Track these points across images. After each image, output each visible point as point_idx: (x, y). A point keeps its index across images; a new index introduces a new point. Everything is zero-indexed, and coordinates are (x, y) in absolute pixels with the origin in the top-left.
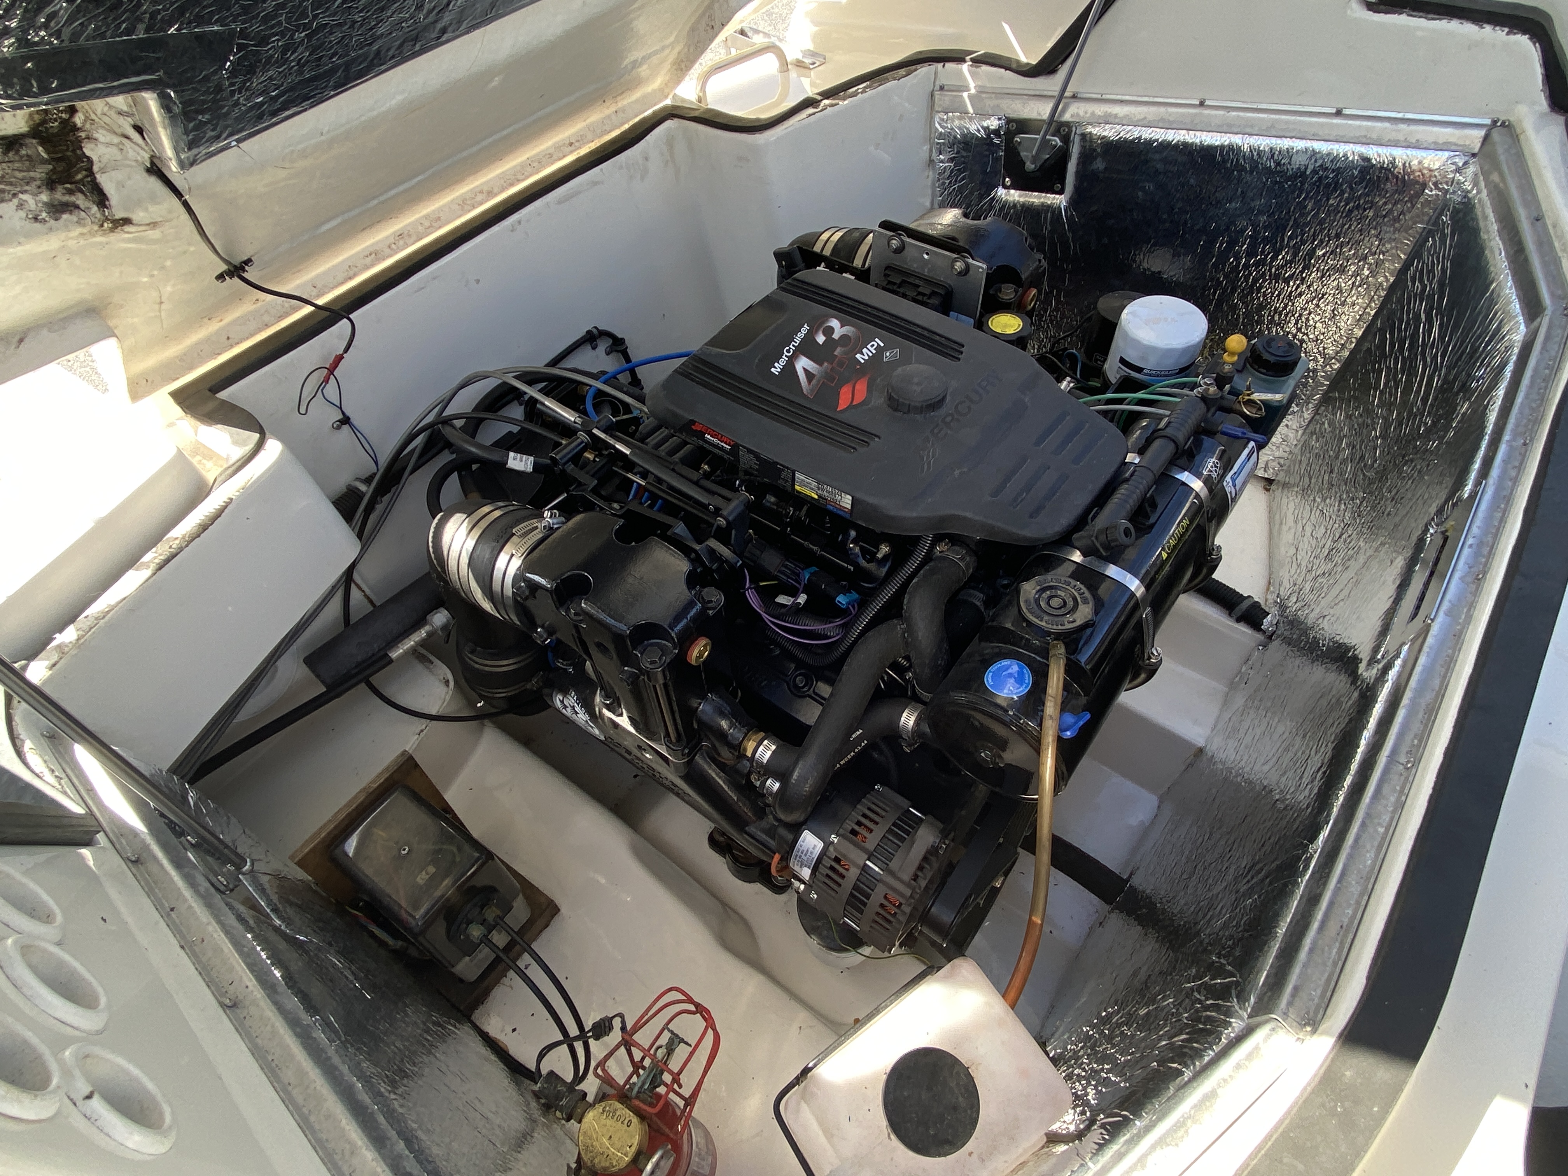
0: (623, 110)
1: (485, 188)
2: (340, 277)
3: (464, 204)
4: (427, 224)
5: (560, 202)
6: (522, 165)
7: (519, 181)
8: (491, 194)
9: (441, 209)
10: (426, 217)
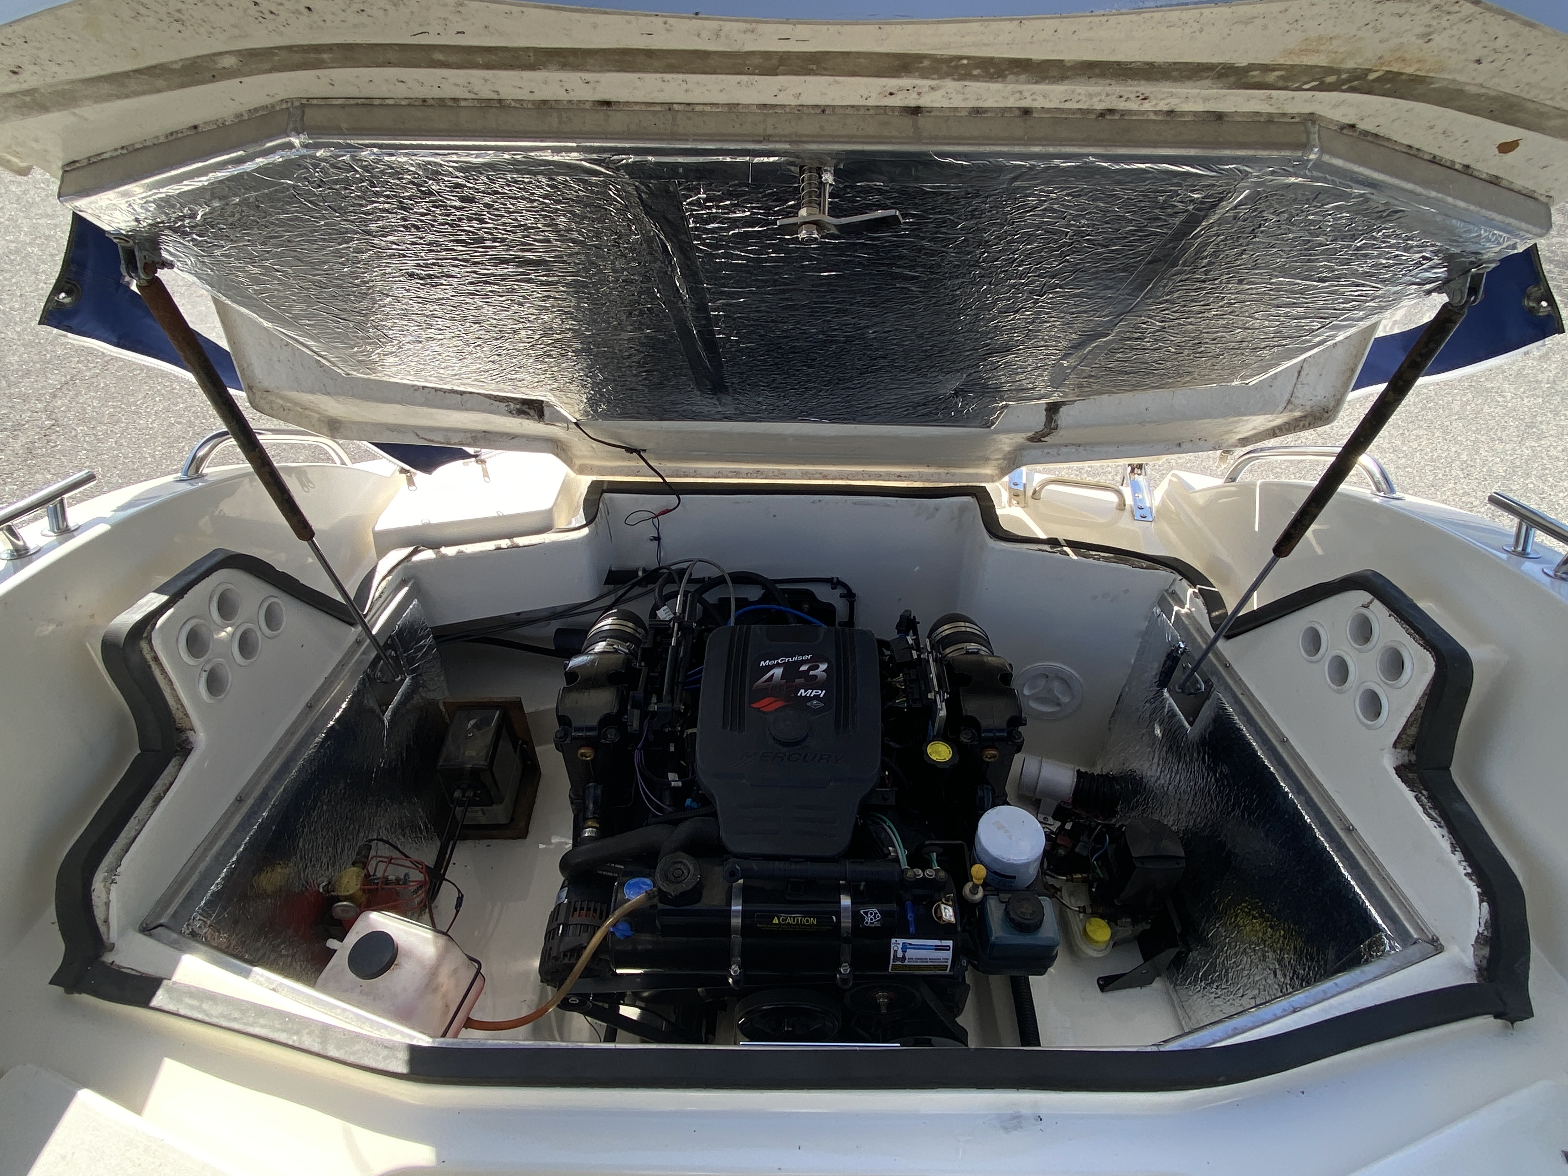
0: (954, 475)
1: (825, 473)
2: (712, 473)
3: (805, 475)
4: (776, 473)
5: (855, 503)
6: (857, 472)
7: (848, 479)
8: (825, 477)
9: (790, 470)
10: (779, 470)
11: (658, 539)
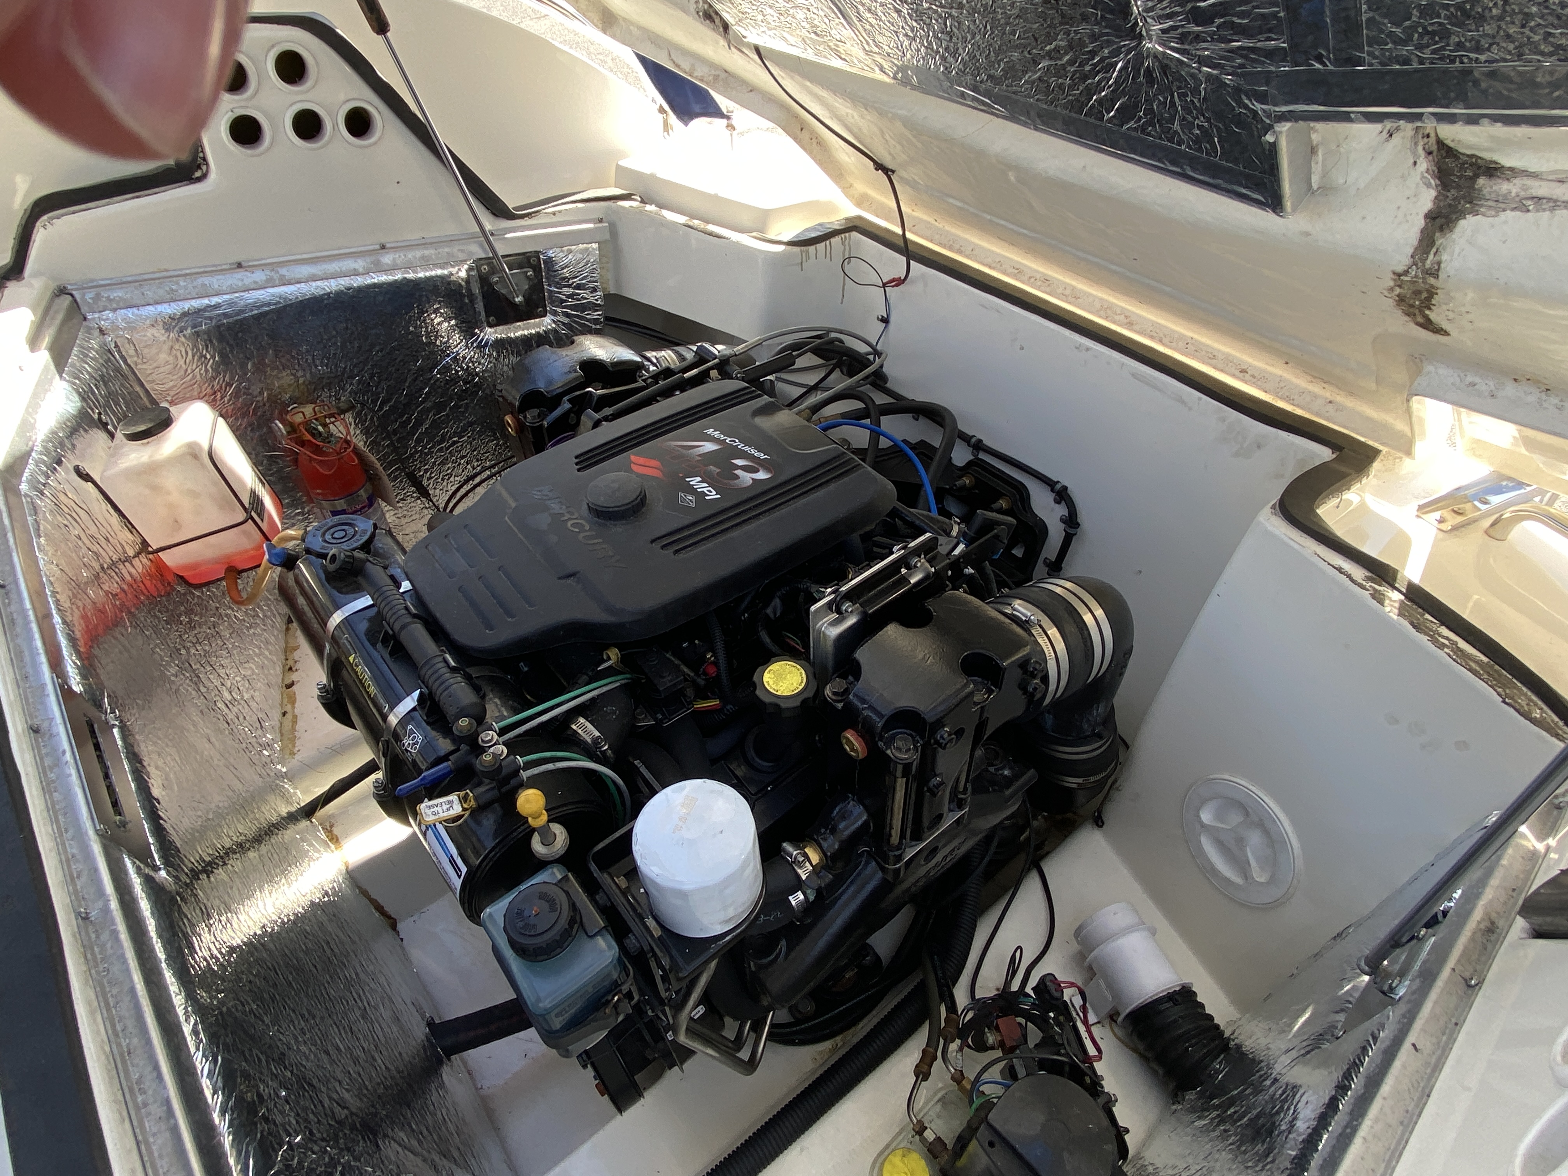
5: (1134, 375)
11: (885, 320)
